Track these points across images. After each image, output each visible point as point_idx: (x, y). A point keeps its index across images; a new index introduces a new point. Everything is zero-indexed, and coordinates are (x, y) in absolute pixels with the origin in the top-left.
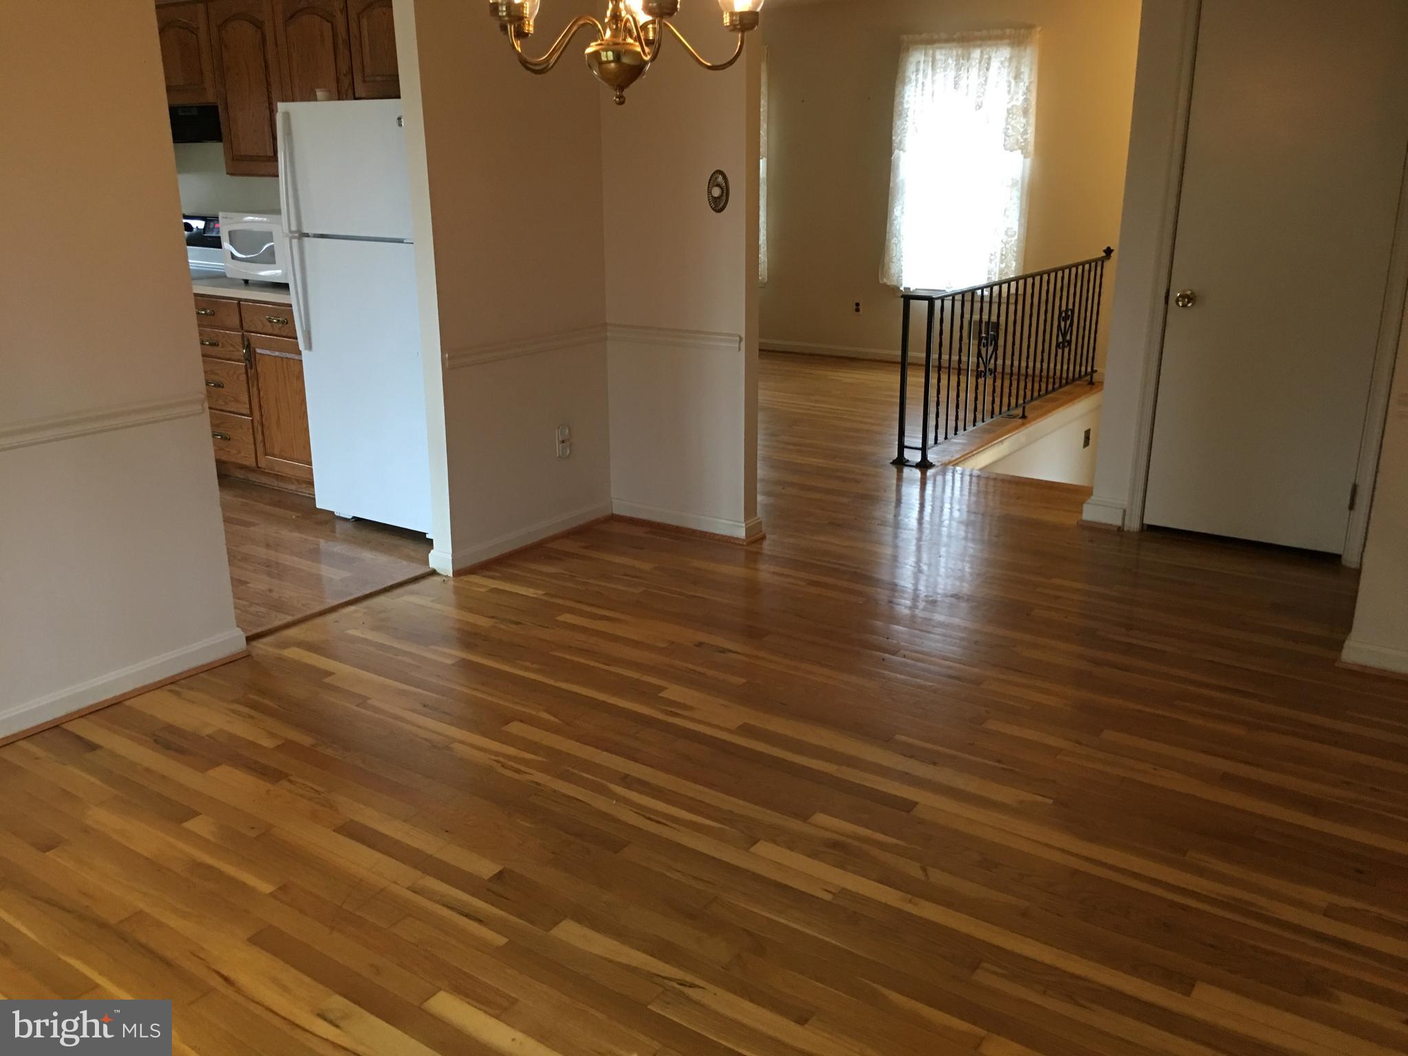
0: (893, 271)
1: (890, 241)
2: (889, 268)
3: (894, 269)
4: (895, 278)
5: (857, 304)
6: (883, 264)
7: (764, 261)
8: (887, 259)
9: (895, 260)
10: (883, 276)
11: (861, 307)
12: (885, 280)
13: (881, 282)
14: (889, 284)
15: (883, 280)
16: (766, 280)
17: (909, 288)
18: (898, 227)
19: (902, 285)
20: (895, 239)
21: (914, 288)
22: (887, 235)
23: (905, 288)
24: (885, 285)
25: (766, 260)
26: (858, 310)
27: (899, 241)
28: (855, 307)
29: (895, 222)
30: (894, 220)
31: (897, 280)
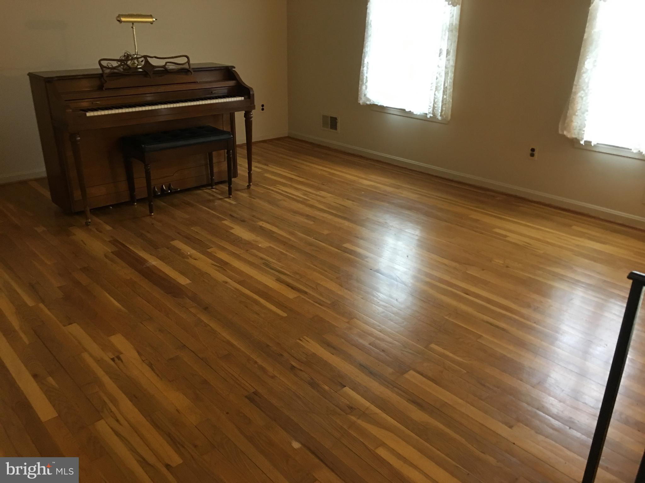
0: (575, 124)
1: (576, 93)
2: (572, 121)
3: (576, 122)
4: (576, 132)
5: (533, 150)
6: (566, 117)
7: (450, 101)
8: (570, 112)
9: (578, 113)
10: (564, 128)
11: (536, 153)
12: (565, 133)
13: (560, 132)
14: (569, 136)
15: (563, 131)
16: (449, 118)
17: (590, 142)
18: (586, 80)
19: (583, 139)
20: (582, 92)
21: (596, 143)
22: (574, 87)
23: (585, 142)
24: (564, 136)
25: (451, 101)
26: (532, 155)
27: (586, 95)
28: (530, 152)
29: (585, 76)
30: (584, 73)
31: (578, 134)
